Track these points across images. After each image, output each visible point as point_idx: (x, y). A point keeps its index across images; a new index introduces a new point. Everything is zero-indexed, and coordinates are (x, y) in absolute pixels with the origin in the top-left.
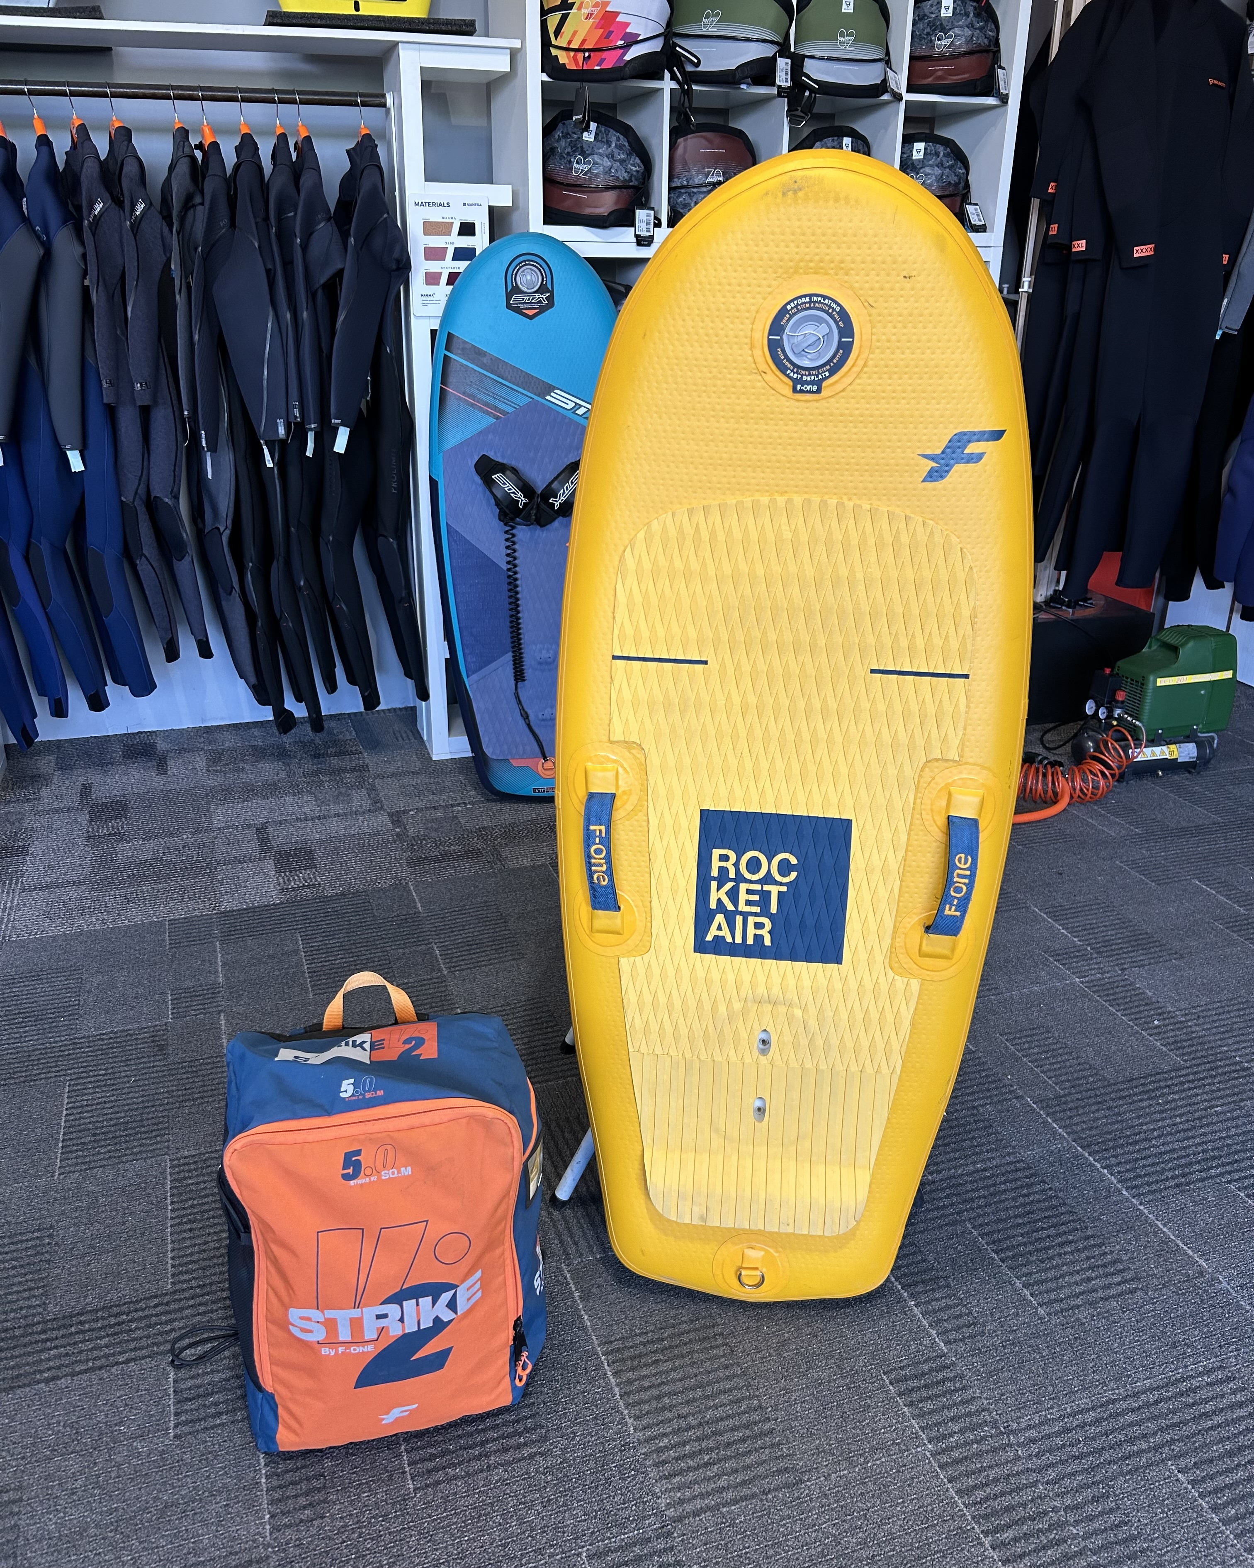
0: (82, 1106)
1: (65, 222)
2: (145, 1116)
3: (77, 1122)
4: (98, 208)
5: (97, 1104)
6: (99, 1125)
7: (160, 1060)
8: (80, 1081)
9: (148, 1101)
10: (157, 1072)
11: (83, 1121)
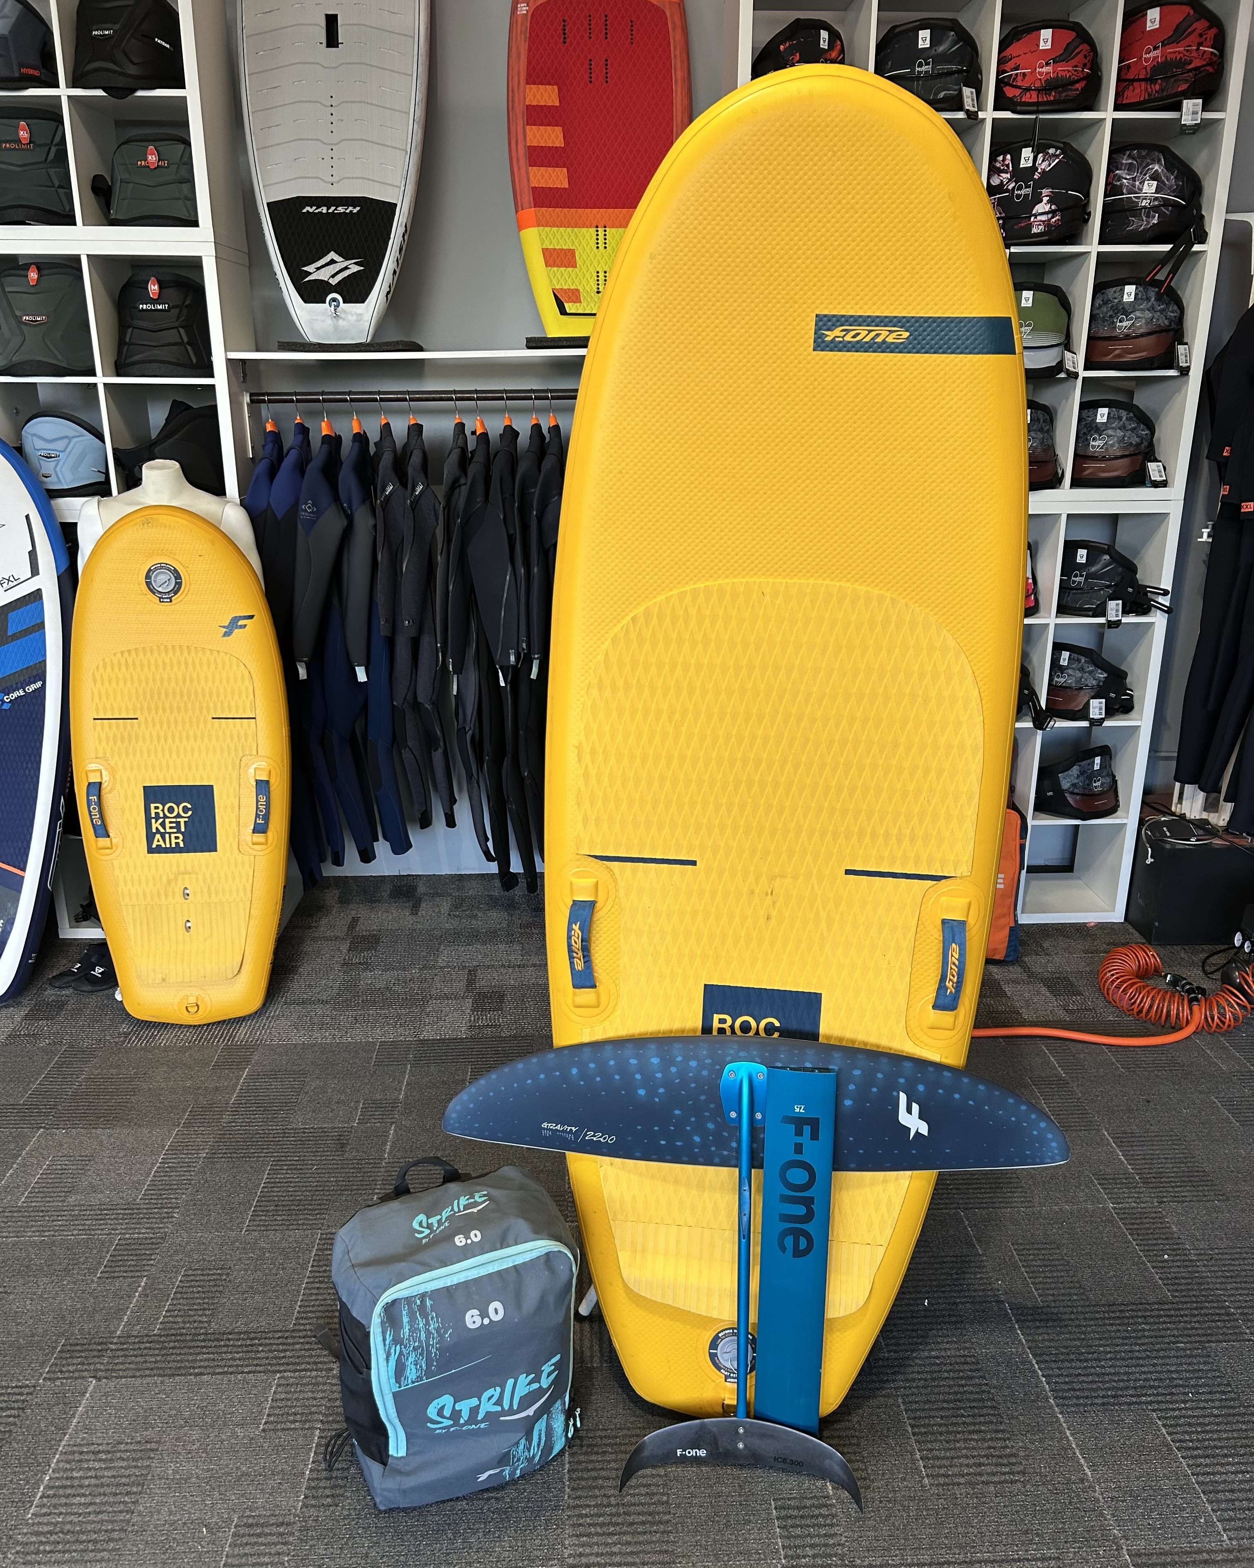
0: (275, 1183)
1: (364, 501)
2: (314, 1197)
3: (268, 1194)
4: (389, 489)
5: (286, 1182)
6: (282, 1199)
7: (338, 1155)
8: (280, 1163)
9: (320, 1186)
10: (334, 1164)
11: (272, 1194)
